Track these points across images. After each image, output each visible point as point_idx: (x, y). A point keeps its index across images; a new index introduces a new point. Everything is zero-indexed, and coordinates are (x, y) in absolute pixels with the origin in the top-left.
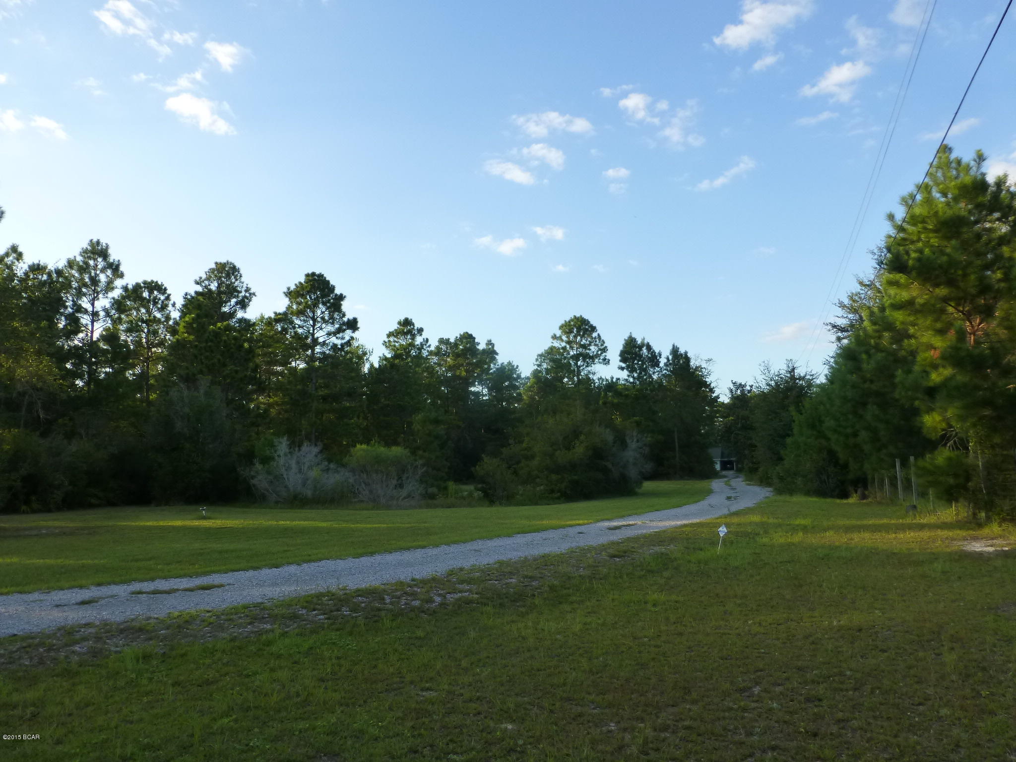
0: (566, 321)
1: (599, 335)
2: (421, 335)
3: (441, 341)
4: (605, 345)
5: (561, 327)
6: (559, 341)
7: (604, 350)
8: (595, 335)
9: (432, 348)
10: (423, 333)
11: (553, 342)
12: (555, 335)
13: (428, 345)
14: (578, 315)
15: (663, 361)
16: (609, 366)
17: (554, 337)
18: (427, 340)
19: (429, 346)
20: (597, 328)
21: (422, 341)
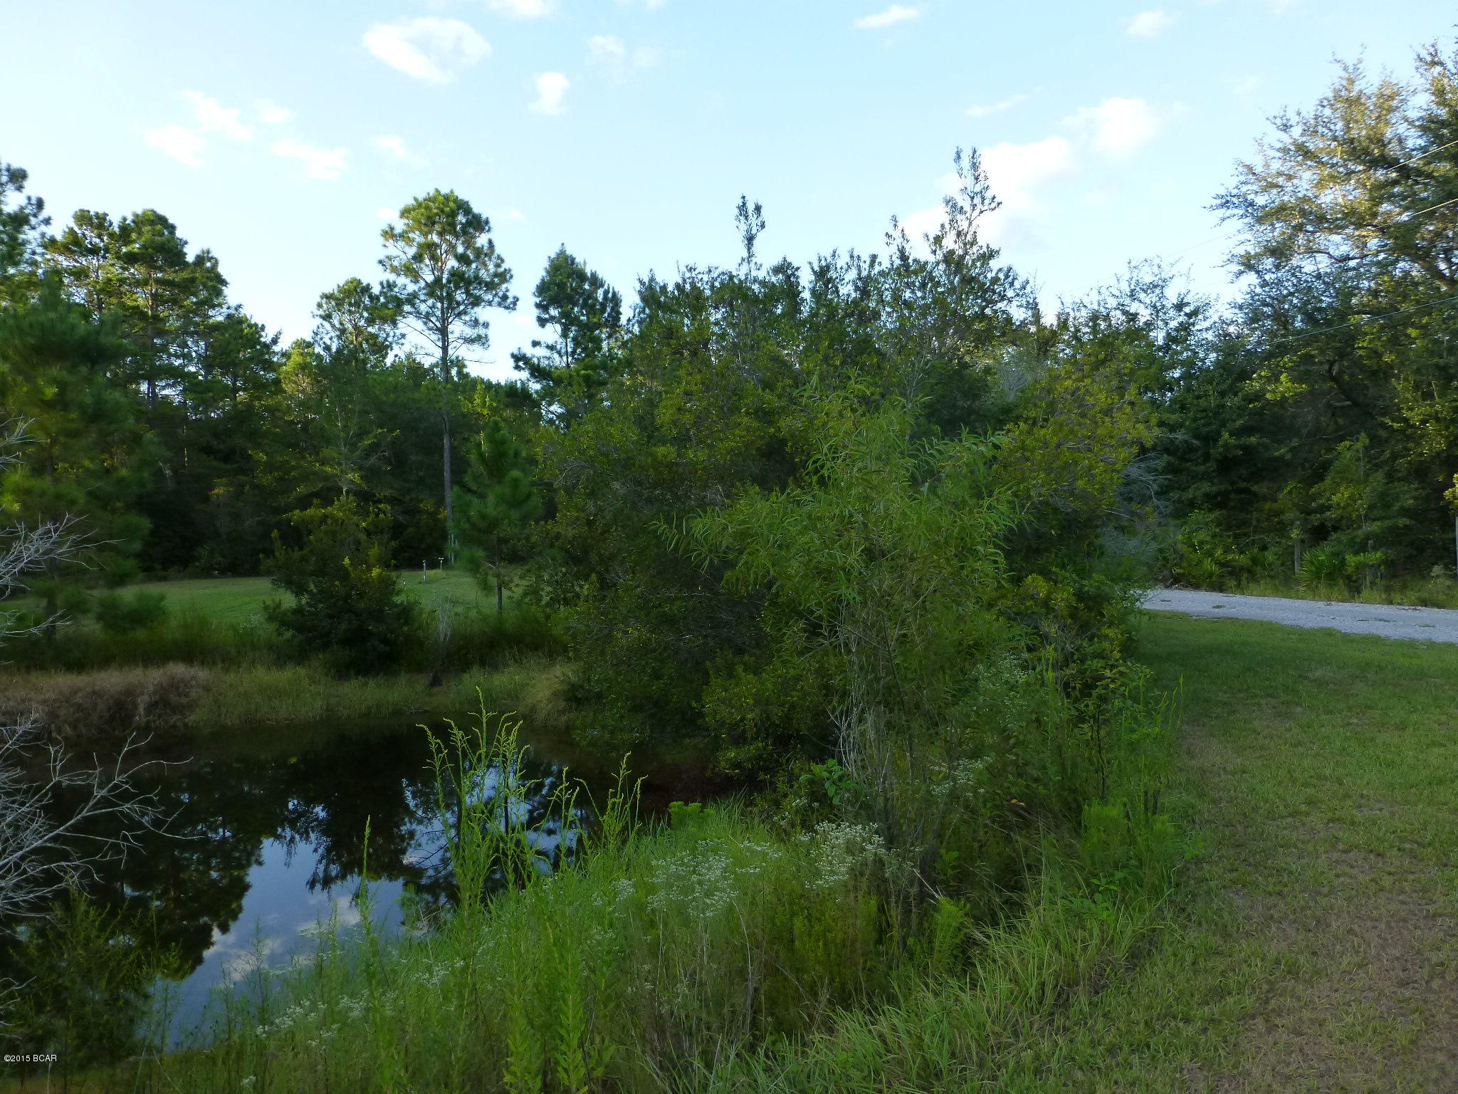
0: (416, 199)
1: (490, 242)
2: (20, 188)
3: (83, 217)
4: (504, 266)
5: (405, 213)
6: (401, 244)
7: (504, 276)
8: (482, 240)
9: (57, 231)
10: (26, 184)
11: (387, 244)
12: (392, 229)
13: (41, 217)
14: (445, 190)
15: (626, 312)
16: (513, 313)
17: (389, 234)
18: (40, 204)
19: (47, 221)
20: (492, 224)
21: (24, 202)
